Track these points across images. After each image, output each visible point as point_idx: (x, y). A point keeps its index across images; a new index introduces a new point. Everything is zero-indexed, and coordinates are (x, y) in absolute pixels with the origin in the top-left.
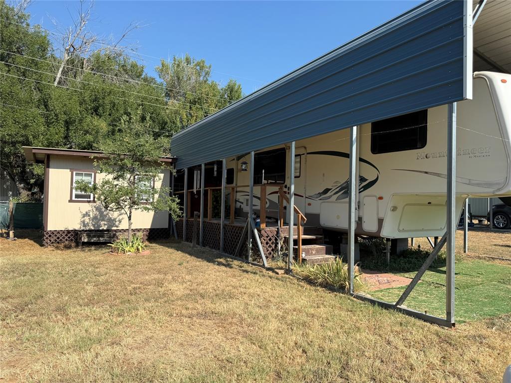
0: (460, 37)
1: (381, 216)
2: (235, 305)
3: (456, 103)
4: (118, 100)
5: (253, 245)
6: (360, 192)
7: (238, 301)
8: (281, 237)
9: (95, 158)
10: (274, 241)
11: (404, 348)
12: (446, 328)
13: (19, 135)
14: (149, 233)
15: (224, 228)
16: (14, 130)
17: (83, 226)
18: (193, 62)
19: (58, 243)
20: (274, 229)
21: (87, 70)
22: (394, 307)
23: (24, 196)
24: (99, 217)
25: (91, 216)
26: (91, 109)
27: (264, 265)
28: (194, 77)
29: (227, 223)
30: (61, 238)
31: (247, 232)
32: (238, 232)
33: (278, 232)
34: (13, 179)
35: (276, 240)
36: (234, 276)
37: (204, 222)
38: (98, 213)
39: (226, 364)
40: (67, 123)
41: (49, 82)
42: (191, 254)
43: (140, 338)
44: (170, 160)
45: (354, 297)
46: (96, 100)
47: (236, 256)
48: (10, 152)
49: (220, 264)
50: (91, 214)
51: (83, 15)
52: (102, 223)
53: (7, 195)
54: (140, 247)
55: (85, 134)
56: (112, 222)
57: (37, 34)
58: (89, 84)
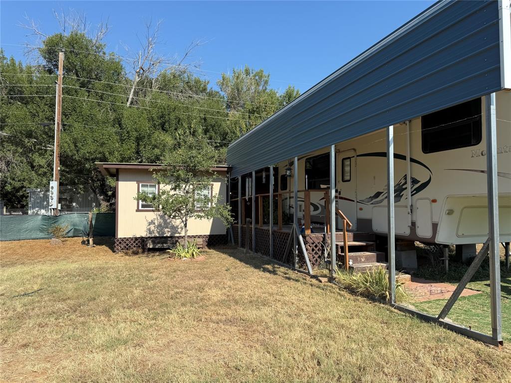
0: (495, 21)
1: (435, 220)
2: (265, 313)
3: (494, 93)
4: (183, 115)
5: (299, 252)
6: (412, 195)
7: (270, 308)
8: (328, 243)
9: (154, 170)
10: (321, 248)
11: (432, 366)
12: (492, 346)
13: (97, 152)
14: (209, 240)
15: (273, 234)
16: (93, 148)
17: (149, 234)
18: (252, 73)
19: (127, 249)
20: (320, 235)
21: (155, 89)
22: (435, 320)
23: (104, 207)
24: (163, 224)
25: (156, 224)
26: (159, 125)
27: (309, 272)
28: (253, 88)
29: (276, 229)
30: (130, 245)
31: (293, 239)
32: (286, 238)
33: (324, 238)
34: (94, 191)
35: (322, 246)
36: (275, 283)
37: (256, 228)
38: (162, 221)
39: (233, 371)
40: (138, 140)
41: (122, 103)
42: (241, 260)
43: (163, 341)
44: (226, 169)
45: (395, 308)
46: (162, 116)
47: (284, 262)
48: (90, 168)
49: (265, 270)
50: (156, 222)
51: (150, 39)
52: (165, 230)
53: (91, 207)
54: (194, 253)
55: (153, 149)
56: (174, 229)
57: (112, 61)
58: (156, 102)
